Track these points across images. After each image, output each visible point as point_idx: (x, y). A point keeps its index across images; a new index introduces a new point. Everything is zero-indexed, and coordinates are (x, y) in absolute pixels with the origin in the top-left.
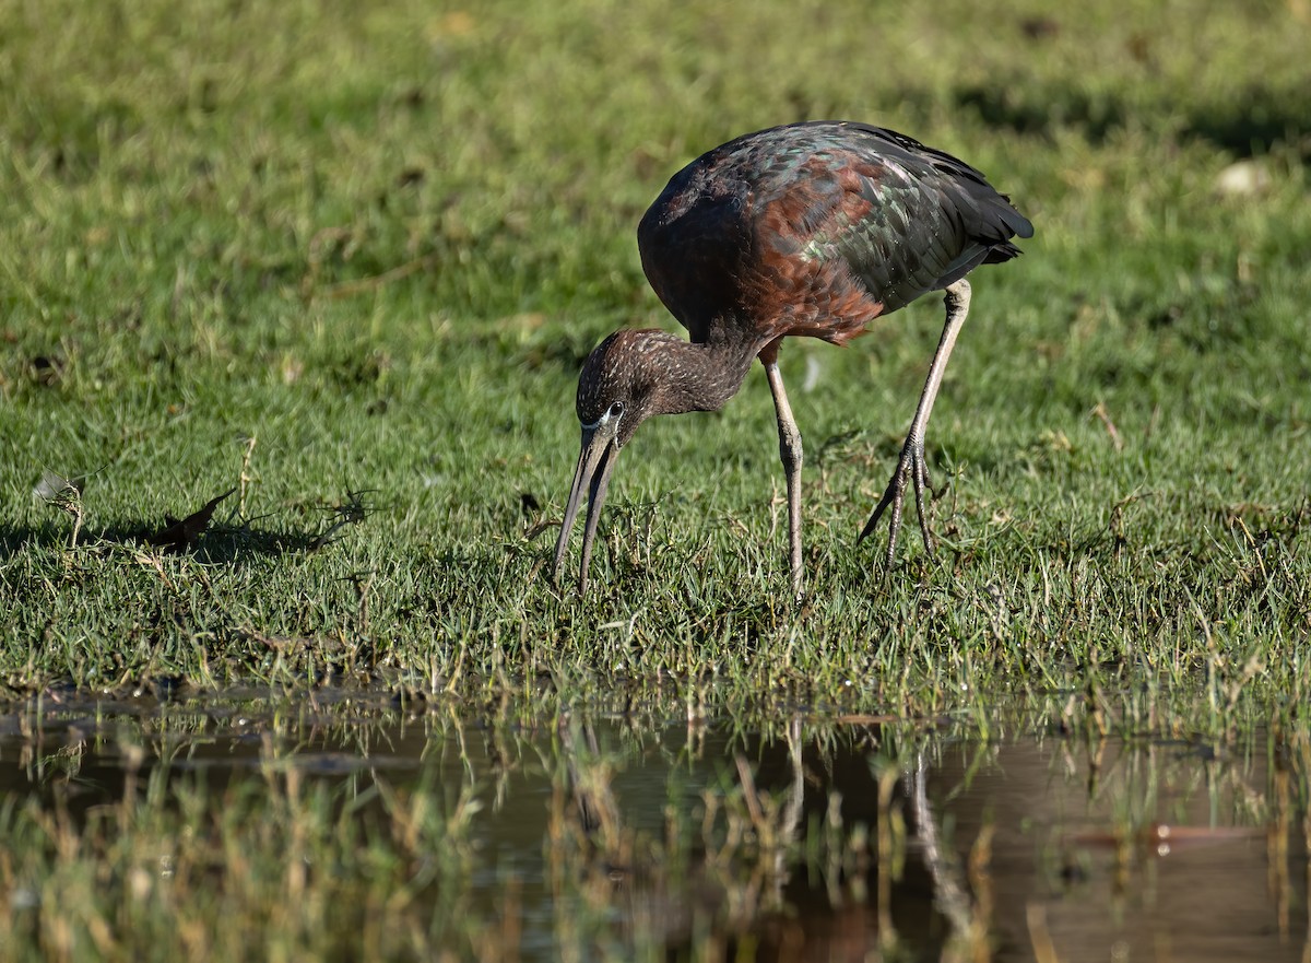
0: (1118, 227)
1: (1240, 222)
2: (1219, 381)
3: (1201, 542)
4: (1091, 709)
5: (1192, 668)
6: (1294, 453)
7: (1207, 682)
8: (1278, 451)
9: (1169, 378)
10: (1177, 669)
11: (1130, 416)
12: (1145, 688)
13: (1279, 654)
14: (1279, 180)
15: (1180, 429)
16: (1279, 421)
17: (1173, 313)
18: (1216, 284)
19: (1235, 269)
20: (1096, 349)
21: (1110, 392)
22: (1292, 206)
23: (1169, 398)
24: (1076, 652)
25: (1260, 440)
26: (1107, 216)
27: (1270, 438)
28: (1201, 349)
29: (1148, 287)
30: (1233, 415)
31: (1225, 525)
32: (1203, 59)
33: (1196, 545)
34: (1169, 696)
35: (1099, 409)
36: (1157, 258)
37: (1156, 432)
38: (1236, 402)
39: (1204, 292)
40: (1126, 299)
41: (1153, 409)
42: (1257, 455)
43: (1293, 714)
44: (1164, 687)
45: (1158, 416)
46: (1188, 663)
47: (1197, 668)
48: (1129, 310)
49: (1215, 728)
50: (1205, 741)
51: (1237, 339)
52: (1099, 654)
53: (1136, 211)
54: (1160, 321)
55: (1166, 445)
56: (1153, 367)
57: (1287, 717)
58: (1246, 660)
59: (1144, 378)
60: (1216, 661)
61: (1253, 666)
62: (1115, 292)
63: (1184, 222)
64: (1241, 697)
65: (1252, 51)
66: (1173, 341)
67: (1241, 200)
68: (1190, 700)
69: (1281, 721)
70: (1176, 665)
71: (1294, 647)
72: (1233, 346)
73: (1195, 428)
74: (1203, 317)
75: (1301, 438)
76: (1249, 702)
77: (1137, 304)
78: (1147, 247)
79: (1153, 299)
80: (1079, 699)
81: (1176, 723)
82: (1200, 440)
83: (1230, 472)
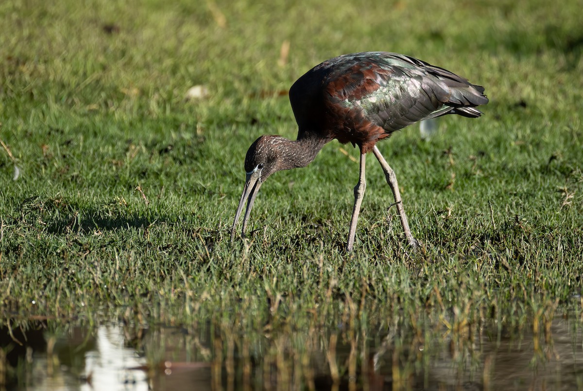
0: (146, 113)
1: (197, 110)
2: (188, 176)
3: (182, 244)
4: (136, 313)
5: (179, 296)
6: (221, 206)
7: (185, 301)
8: (214, 205)
9: (167, 175)
10: (173, 297)
11: (151, 191)
12: (159, 304)
13: (215, 290)
14: (214, 93)
15: (172, 196)
16: (214, 193)
17: (169, 148)
18: (187, 136)
19: (195, 129)
20: (137, 163)
21: (143, 181)
22: (219, 104)
23: (168, 183)
24: (129, 289)
25: (206, 201)
26: (140, 107)
27: (210, 200)
28: (181, 163)
29: (159, 137)
30: (195, 190)
31: (192, 236)
32: (180, 42)
33: (179, 245)
34: (169, 308)
35: (139, 188)
36: (163, 126)
37: (163, 198)
38: (196, 185)
39: (182, 139)
40: (149, 143)
41: (161, 188)
42: (205, 207)
43: (221, 315)
44: (167, 304)
45: (163, 190)
46: (177, 294)
47: (181, 296)
48: (150, 147)
49: (189, 321)
50: (185, 327)
51: (196, 159)
52: (140, 290)
53: (153, 105)
54: (164, 151)
55: (167, 203)
56: (161, 170)
57: (219, 317)
58: (202, 292)
59: (157, 175)
60: (189, 293)
61: (205, 295)
62: (145, 139)
63: (172, 110)
64: (200, 309)
65: (201, 39)
66: (170, 159)
67: (197, 100)
68: (178, 309)
69: (217, 318)
70: (172, 295)
71: (221, 287)
72: (194, 162)
73: (179, 196)
74: (181, 150)
75: (224, 200)
76: (203, 311)
77: (154, 144)
78: (158, 120)
79: (161, 142)
80: (131, 309)
81: (172, 319)
82: (181, 201)
83: (194, 214)
